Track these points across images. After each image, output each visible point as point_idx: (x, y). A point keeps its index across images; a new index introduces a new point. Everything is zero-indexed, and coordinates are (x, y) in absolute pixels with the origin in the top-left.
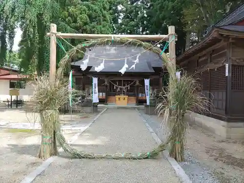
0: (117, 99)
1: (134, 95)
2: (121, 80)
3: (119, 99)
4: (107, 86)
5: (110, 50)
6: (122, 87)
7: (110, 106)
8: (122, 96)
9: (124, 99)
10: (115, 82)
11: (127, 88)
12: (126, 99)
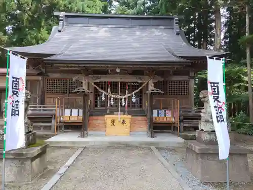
0: (109, 122)
1: (143, 113)
2: (117, 82)
3: (113, 122)
4: (85, 95)
5: (97, 32)
6: (119, 97)
7: (92, 139)
8: (119, 116)
9: (123, 122)
10: (103, 86)
11: (130, 98)
12: (128, 121)
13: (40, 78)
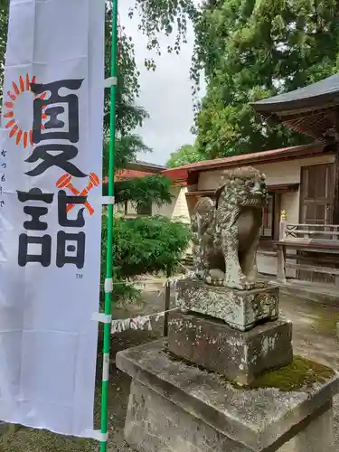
13: (332, 159)
